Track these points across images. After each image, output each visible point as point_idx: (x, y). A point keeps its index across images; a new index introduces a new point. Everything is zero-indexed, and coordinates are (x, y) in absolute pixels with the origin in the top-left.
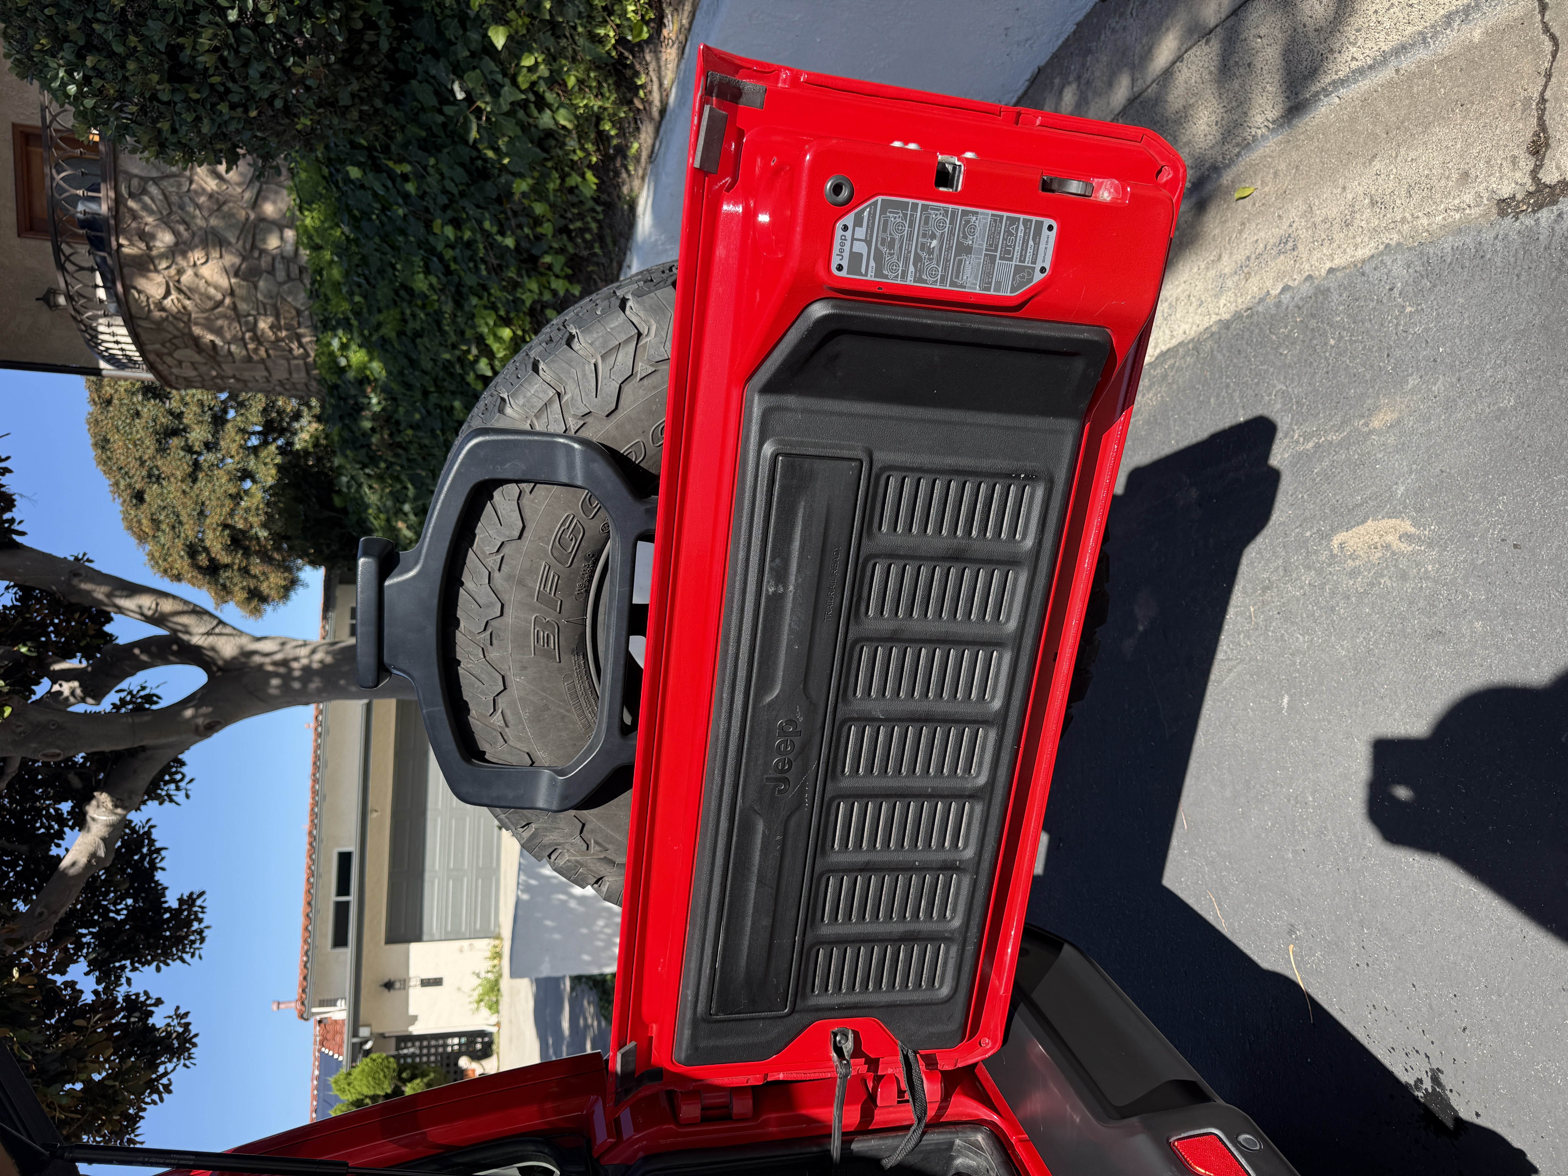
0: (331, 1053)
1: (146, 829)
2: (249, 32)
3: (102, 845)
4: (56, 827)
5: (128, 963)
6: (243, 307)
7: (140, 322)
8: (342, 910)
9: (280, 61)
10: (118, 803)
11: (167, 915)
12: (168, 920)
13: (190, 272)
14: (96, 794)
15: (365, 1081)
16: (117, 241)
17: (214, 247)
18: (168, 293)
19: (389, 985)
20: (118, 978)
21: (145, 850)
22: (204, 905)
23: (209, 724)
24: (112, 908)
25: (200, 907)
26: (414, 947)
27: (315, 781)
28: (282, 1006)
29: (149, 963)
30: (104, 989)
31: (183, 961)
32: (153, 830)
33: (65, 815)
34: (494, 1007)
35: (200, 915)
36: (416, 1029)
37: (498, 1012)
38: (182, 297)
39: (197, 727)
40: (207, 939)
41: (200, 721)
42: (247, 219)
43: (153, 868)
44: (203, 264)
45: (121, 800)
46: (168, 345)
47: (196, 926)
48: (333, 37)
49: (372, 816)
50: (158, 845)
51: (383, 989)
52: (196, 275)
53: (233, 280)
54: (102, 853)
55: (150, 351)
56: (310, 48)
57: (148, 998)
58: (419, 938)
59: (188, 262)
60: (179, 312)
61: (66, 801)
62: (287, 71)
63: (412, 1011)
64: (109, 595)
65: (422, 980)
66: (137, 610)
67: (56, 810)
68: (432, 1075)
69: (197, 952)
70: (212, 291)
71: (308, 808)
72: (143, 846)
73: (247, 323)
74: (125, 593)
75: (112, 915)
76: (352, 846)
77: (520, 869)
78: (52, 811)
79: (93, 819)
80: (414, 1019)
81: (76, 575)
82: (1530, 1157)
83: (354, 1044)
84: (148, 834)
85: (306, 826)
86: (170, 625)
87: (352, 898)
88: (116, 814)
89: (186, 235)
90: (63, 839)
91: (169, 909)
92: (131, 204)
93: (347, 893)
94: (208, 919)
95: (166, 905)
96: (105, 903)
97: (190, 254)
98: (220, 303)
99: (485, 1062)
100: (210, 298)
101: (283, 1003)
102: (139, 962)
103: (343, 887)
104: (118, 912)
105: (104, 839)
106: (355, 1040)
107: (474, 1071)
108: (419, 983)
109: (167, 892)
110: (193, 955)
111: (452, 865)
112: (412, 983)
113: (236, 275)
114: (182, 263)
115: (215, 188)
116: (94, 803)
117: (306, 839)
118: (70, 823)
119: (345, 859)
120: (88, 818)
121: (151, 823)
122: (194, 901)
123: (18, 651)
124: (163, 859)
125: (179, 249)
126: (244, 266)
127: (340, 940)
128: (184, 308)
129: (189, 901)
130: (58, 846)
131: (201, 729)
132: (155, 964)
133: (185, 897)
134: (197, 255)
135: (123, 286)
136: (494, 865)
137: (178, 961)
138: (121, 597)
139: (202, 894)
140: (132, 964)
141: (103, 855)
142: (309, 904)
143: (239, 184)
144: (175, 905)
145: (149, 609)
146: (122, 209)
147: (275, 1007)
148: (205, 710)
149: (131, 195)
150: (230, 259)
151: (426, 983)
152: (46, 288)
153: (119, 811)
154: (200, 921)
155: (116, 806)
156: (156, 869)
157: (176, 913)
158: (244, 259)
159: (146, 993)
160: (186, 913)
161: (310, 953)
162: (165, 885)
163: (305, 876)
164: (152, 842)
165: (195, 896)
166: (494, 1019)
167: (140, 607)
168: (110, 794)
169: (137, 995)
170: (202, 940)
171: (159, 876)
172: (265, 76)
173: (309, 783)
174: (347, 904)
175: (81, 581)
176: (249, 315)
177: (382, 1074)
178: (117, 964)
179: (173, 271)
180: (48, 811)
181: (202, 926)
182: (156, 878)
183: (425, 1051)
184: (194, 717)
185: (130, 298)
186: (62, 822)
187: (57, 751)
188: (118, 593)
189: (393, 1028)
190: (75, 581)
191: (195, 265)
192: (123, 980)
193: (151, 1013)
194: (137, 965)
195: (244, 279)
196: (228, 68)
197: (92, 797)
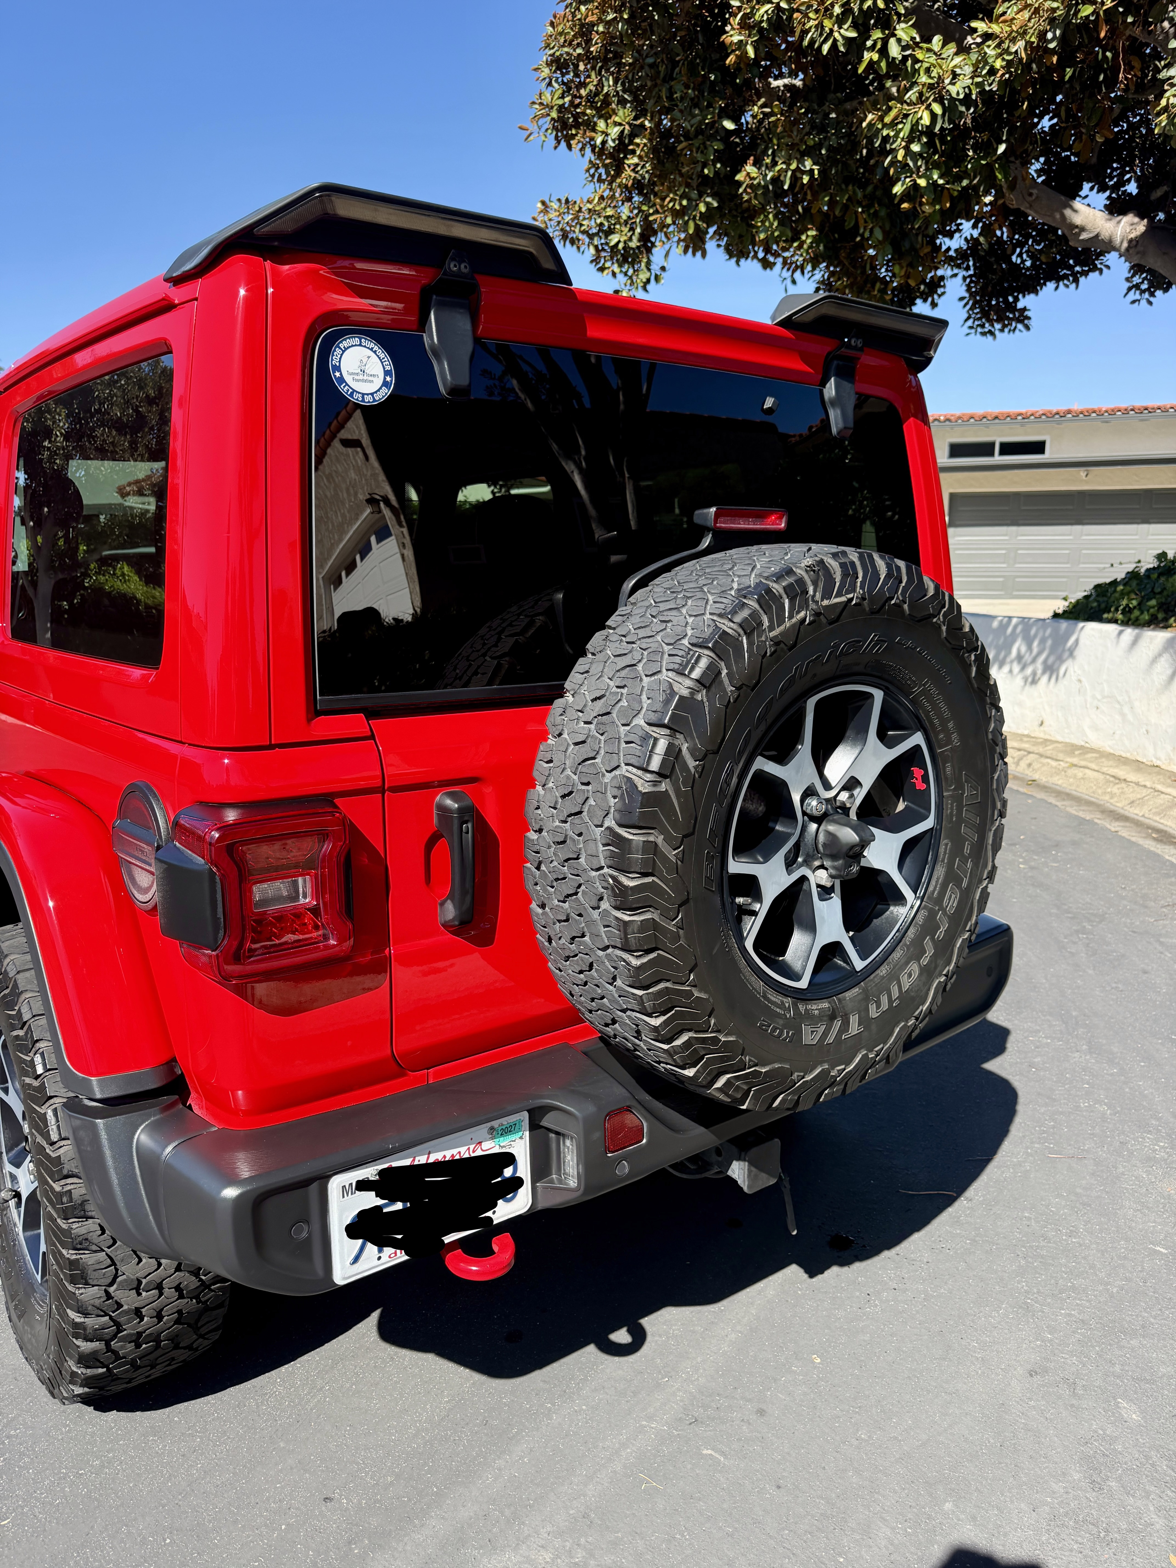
1: (1099, 266)
3: (1091, 235)
4: (1112, 183)
5: (971, 272)
8: (985, 449)
10: (1134, 244)
11: (1011, 299)
12: (1006, 301)
14: (1146, 220)
20: (959, 266)
21: (1078, 269)
22: (1017, 331)
24: (1024, 250)
25: (1015, 327)
27: (1126, 411)
29: (969, 289)
30: (951, 256)
31: (966, 320)
32: (1097, 272)
33: (1123, 189)
35: (1006, 330)
40: (984, 338)
43: (1059, 279)
45: (1136, 246)
47: (998, 326)
49: (1082, 472)
50: (1082, 280)
54: (1084, 236)
57: (940, 296)
61: (1138, 187)
67: (1129, 180)
69: (973, 331)
71: (1095, 406)
72: (1082, 266)
75: (1018, 250)
76: (1049, 455)
77: (1024, 618)
78: (1128, 176)
79: (1119, 222)
82: (820, 1277)
84: (1095, 268)
85: (1076, 407)
87: (998, 459)
90: (1098, 192)
91: (1016, 299)
93: (1002, 453)
94: (1003, 337)
95: (1020, 296)
96: (1030, 242)
102: (971, 281)
103: (1008, 449)
104: (1020, 255)
105: (1097, 236)
109: (1032, 296)
110: (971, 328)
111: (1020, 552)
116: (1136, 220)
117: (1063, 408)
118: (1114, 195)
119: (1038, 447)
120: (1120, 217)
121: (1105, 270)
122: (1022, 322)
124: (1067, 286)
127: (957, 450)
129: (1022, 317)
130: (1092, 189)
132: (967, 295)
133: (1026, 313)
136: (1015, 593)
137: (966, 315)
139: (1027, 328)
140: (970, 276)
141: (1081, 238)
142: (996, 418)
144: (1020, 305)
153: (1125, 245)
154: (1002, 330)
156: (1058, 282)
157: (1012, 307)
159: (943, 293)
160: (1011, 316)
161: (947, 423)
162: (1040, 293)
163: (1023, 411)
164: (1085, 274)
165: (1026, 322)
168: (1143, 234)
169: (944, 286)
170: (983, 334)
171: (1051, 285)
173: (1123, 405)
174: (992, 454)
178: (971, 263)
180: (1128, 172)
181: (997, 333)
182: (1048, 283)
186: (1115, 188)
192: (956, 271)
193: (925, 300)
194: (968, 280)
197: (1142, 218)
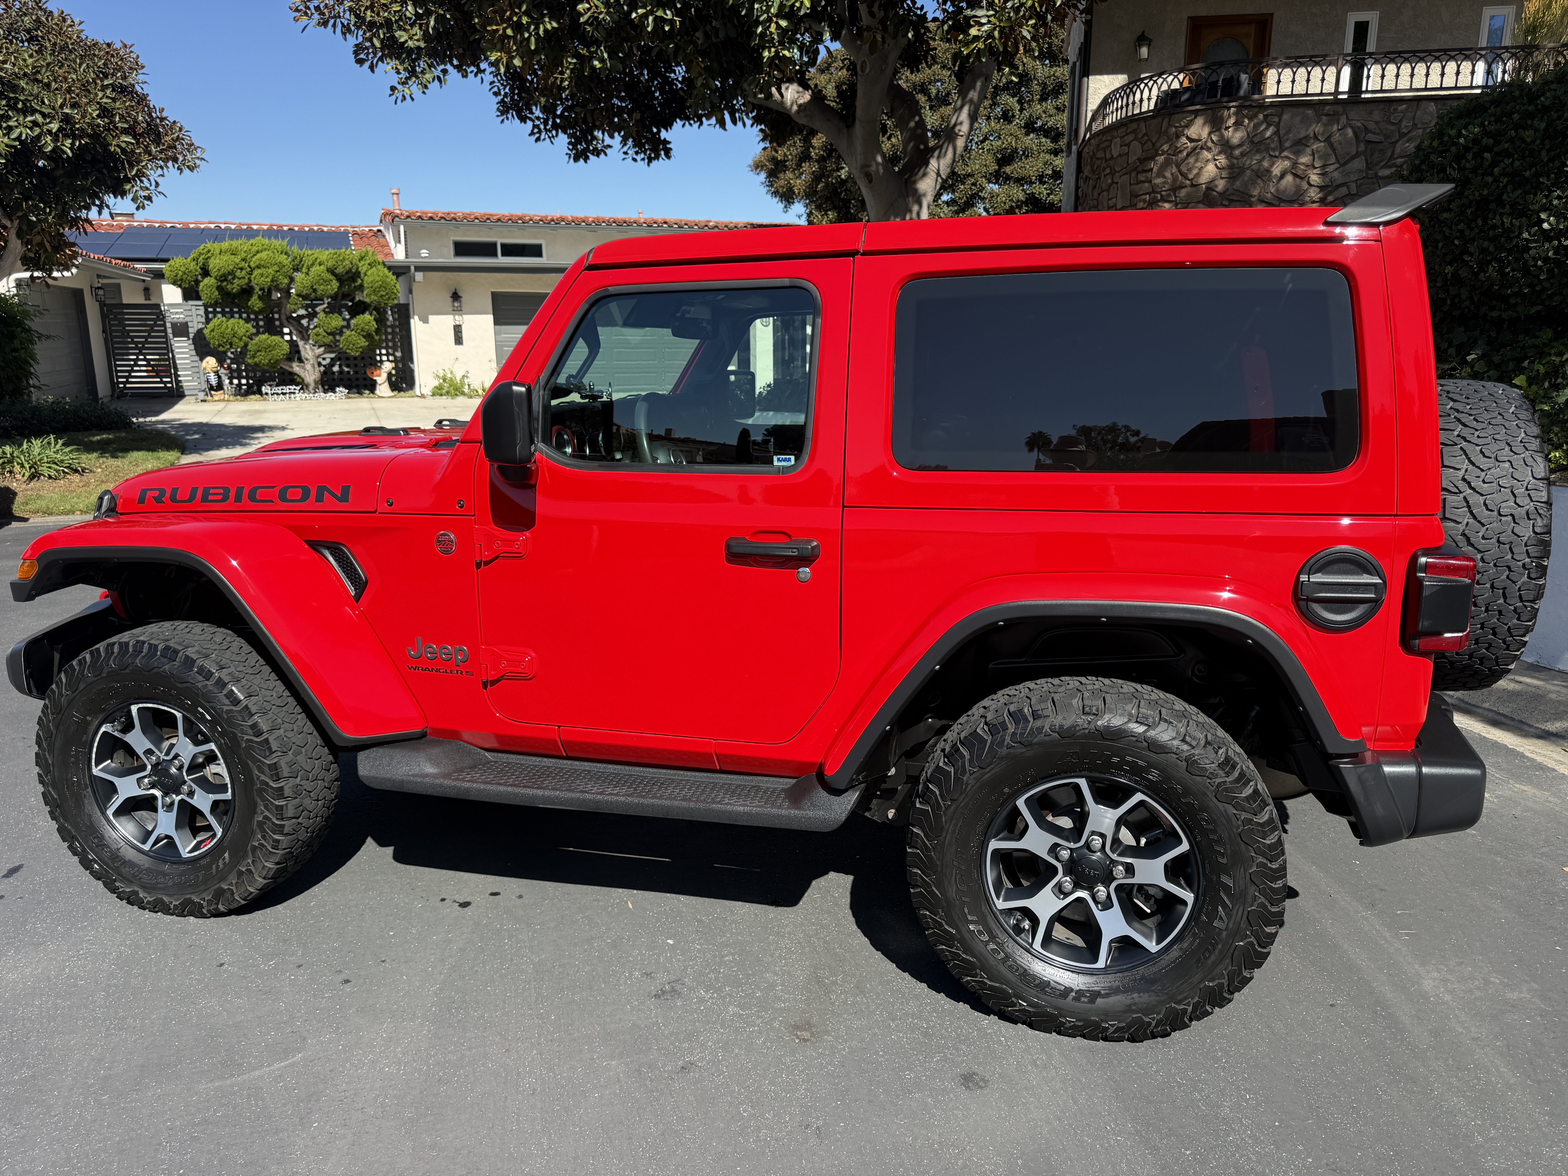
0: (352, 243)
2: (1514, 243)
6: (1183, 193)
7: (1166, 120)
8: (489, 250)
9: (1495, 259)
13: (1210, 156)
14: (810, 92)
15: (378, 278)
16: (1233, 107)
17: (1229, 173)
18: (1191, 140)
19: (456, 296)
22: (655, 162)
23: (871, 174)
26: (490, 318)
28: (395, 197)
34: (438, 392)
36: (415, 323)
37: (434, 395)
38: (1189, 150)
39: (869, 166)
41: (873, 168)
42: (1251, 196)
44: (1216, 165)
45: (804, 110)
46: (1146, 138)
48: (1511, 287)
51: (454, 290)
52: (1208, 160)
53: (1204, 186)
55: (1139, 125)
56: (1503, 275)
58: (497, 322)
59: (1217, 155)
60: (1177, 148)
62: (1489, 262)
63: (432, 318)
64: (971, 101)
65: (460, 326)
66: (959, 121)
68: (377, 338)
70: (1195, 171)
73: (1169, 195)
74: (972, 113)
76: (544, 260)
80: (425, 320)
81: (986, 79)
83: (409, 267)
86: (946, 145)
87: (500, 260)
88: (792, 105)
89: (1237, 152)
92: (1261, 116)
93: (504, 254)
97: (1223, 156)
98: (1187, 178)
99: (387, 385)
100: (1190, 170)
101: (398, 198)
103: (510, 250)
106: (412, 268)
107: (379, 376)
108: (458, 323)
112: (457, 317)
113: (1208, 188)
114: (1216, 150)
115: (1274, 173)
116: (801, 89)
117: (557, 215)
119: (535, 251)
123: (909, 32)
125: (1226, 147)
126: (1215, 193)
127: (462, 249)
128: (1181, 152)
131: (867, 169)
134: (1222, 160)
135: (1198, 110)
138: (969, 111)
143: (1277, 190)
145: (960, 131)
146: (1256, 110)
147: (394, 191)
148: (881, 170)
149: (1266, 117)
150: (1221, 185)
151: (458, 330)
152: (1150, 37)
155: (800, 106)
158: (1220, 194)
163: (524, 215)
166: (427, 391)
167: (961, 123)
168: (809, 102)
172: (1483, 251)
174: (495, 255)
175: (982, 83)
176: (1176, 197)
177: (384, 293)
179: (1210, 144)
182: (678, 121)
183: (389, 330)
184: (877, 164)
185: (1185, 115)
187: (867, 71)
188: (972, 107)
189: (418, 302)
190: (982, 79)
191: (1215, 160)
195: (1205, 194)
196: (1488, 230)
197: (805, 89)
